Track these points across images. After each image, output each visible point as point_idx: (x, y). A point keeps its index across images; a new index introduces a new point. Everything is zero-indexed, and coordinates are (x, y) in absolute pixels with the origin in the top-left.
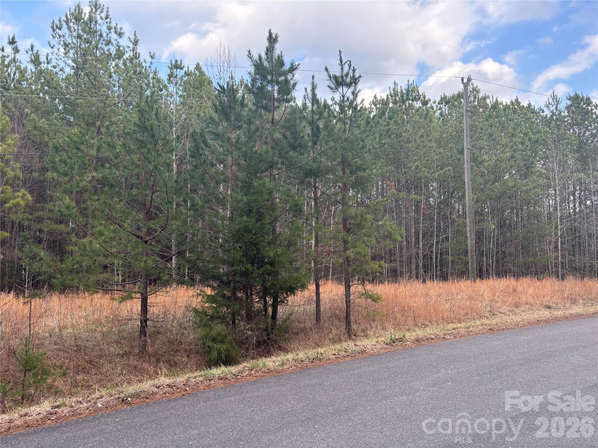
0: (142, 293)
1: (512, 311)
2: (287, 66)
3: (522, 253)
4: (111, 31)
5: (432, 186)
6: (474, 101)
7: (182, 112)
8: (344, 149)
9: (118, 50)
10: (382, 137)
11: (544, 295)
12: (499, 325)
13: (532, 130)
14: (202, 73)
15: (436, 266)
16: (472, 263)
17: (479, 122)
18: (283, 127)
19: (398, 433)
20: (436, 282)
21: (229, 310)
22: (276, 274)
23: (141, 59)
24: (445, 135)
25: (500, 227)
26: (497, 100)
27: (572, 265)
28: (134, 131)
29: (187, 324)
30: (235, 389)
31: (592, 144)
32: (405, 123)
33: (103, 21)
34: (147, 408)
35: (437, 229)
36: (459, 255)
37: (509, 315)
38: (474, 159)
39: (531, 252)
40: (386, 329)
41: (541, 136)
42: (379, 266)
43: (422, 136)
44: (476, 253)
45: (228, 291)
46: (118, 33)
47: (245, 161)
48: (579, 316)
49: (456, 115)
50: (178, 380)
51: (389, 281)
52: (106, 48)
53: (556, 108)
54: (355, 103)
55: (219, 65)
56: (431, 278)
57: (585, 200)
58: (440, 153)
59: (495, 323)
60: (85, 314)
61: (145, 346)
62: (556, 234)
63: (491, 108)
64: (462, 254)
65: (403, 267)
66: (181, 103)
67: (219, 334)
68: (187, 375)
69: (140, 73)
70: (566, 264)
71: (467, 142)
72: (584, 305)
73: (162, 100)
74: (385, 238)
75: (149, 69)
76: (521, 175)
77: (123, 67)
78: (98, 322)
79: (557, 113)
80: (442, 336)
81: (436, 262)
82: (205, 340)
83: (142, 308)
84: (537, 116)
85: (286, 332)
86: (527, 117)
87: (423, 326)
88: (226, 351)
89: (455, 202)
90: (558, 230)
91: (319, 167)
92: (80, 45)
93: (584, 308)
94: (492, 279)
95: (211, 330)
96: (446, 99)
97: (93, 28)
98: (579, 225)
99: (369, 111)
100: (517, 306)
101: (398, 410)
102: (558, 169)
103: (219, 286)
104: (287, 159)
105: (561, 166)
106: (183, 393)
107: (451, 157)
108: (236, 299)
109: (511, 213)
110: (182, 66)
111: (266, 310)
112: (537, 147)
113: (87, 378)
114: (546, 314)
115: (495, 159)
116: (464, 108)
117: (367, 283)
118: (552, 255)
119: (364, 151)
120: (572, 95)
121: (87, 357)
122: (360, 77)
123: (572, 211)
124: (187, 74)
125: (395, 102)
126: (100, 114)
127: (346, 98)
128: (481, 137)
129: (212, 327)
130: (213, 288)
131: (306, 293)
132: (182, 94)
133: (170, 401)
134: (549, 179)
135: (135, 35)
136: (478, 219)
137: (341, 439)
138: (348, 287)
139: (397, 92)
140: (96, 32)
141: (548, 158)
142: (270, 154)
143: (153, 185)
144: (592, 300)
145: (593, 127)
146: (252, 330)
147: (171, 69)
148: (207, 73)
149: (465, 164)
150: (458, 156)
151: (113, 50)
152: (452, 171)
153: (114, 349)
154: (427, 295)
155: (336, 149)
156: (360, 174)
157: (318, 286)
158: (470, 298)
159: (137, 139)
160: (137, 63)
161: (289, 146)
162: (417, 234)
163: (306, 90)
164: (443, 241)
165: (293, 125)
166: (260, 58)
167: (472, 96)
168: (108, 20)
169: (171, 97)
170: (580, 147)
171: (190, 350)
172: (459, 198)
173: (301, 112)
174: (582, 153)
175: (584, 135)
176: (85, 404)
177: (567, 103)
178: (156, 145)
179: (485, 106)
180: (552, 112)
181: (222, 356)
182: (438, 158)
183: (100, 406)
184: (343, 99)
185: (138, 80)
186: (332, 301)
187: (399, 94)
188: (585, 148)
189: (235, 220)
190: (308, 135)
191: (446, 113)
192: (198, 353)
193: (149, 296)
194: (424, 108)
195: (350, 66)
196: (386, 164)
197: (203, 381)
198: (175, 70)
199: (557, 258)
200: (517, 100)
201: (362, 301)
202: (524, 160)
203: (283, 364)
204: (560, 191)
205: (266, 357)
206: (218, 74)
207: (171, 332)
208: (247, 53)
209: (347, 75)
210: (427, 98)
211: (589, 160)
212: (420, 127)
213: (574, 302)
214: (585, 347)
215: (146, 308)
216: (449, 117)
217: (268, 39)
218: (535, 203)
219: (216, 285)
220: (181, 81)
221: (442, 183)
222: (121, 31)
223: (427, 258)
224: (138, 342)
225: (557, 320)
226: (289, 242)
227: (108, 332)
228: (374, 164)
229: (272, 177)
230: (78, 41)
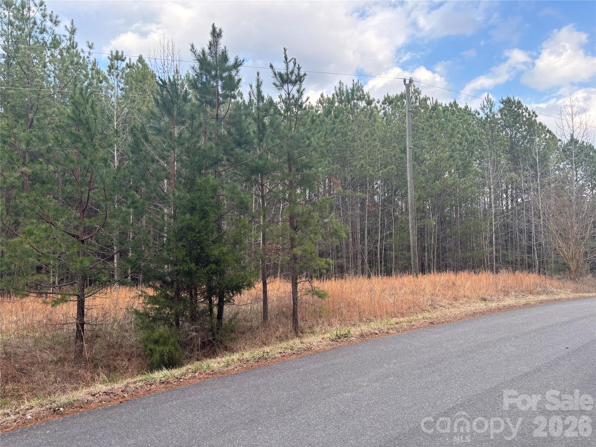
0: (78, 295)
1: (451, 304)
2: (231, 62)
3: (461, 248)
4: (46, 19)
5: (377, 184)
6: (416, 102)
7: (123, 106)
8: (289, 146)
9: (54, 39)
10: (327, 136)
11: (480, 288)
12: (439, 318)
13: (468, 131)
14: (145, 66)
15: (381, 262)
16: (414, 258)
17: (420, 122)
18: (228, 123)
19: (341, 430)
20: (380, 277)
21: (173, 311)
22: (222, 273)
23: (79, 48)
24: (388, 135)
25: (440, 224)
26: (436, 102)
27: (505, 259)
28: (68, 124)
29: (128, 326)
30: (177, 392)
31: (523, 145)
32: (351, 122)
33: (37, 8)
34: (80, 417)
35: (381, 225)
36: (403, 251)
37: (449, 308)
38: (416, 158)
39: (469, 248)
40: (332, 325)
41: (477, 137)
42: (326, 262)
43: (367, 135)
44: (418, 248)
45: (171, 292)
46: (54, 21)
47: (189, 157)
48: (511, 308)
49: (399, 116)
50: (116, 386)
51: (335, 277)
52: (40, 37)
53: (491, 110)
54: (300, 101)
55: (162, 58)
56: (375, 273)
57: (516, 198)
58: (384, 152)
59: (435, 316)
60: (15, 318)
61: (81, 351)
62: (491, 230)
63: (432, 109)
64: (405, 250)
65: (349, 263)
66: (123, 96)
67: (161, 336)
68: (127, 381)
69: (77, 63)
70: (499, 258)
71: (409, 142)
72: (516, 296)
73: (102, 92)
74: (332, 235)
75: (87, 59)
76: (459, 174)
77: (59, 57)
78: (31, 327)
79: (491, 116)
80: (386, 331)
81: (381, 258)
82: (146, 343)
83: (78, 311)
84: (473, 118)
85: (232, 331)
86: (464, 118)
87: (368, 321)
88: (169, 353)
89: (399, 199)
90: (492, 226)
91: (265, 164)
92: (12, 32)
93: (515, 300)
94: (433, 274)
95: (153, 333)
96: (390, 99)
97: (26, 15)
98: (511, 222)
99: (316, 110)
100: (456, 299)
101: (342, 407)
102: (492, 169)
103: (161, 286)
104: (232, 155)
105: (495, 165)
106: (121, 400)
107: (395, 156)
108: (180, 299)
109: (450, 210)
110: (124, 58)
111: (211, 310)
112: (473, 148)
113: (17, 388)
114: (482, 306)
115: (435, 158)
116: (407, 108)
117: (315, 280)
118: (487, 249)
119: (311, 148)
120: (505, 98)
121: (17, 365)
122: (305, 75)
123: (504, 208)
124: (129, 66)
125: (341, 102)
126: (32, 106)
127: (291, 96)
128: (422, 136)
129: (154, 329)
130: (156, 289)
131: (253, 291)
132: (123, 87)
133: (106, 409)
134: (485, 178)
135: (72, 24)
136: (420, 216)
137: (284, 440)
138: (295, 285)
139: (343, 91)
140: (29, 18)
141: (483, 158)
142: (214, 150)
143: (90, 182)
144: (522, 291)
145: (524, 129)
146: (197, 331)
147: (111, 60)
148: (150, 66)
149: (408, 163)
150: (400, 155)
151: (49, 39)
152: (395, 169)
153: (48, 356)
154: (371, 290)
155: (282, 147)
156: (306, 171)
157: (265, 285)
158: (412, 293)
159: (70, 133)
160: (74, 52)
161: (234, 142)
162: (362, 230)
163: (251, 86)
164: (387, 237)
165: (238, 122)
166: (203, 53)
167: (413, 97)
168: (43, 7)
169: (112, 90)
170: (512, 148)
171: (132, 353)
172: (402, 196)
173: (247, 107)
174: (513, 154)
175: (515, 136)
176: (12, 416)
177: (500, 107)
178: (92, 140)
179: (426, 107)
180: (487, 114)
181: (164, 359)
182: (382, 157)
183: (29, 417)
184: (289, 97)
185: (76, 71)
186: (280, 299)
187: (345, 93)
188: (516, 149)
189: (178, 218)
190: (254, 132)
191: (389, 113)
192: (140, 355)
193: (86, 299)
194: (369, 107)
195: (295, 64)
196: (332, 162)
197: (143, 386)
198: (116, 61)
199: (492, 253)
200: (455, 103)
201: (309, 298)
202: (461, 160)
203: (228, 365)
204: (495, 190)
205: (210, 358)
206: (162, 68)
207: (111, 334)
208: (190, 47)
209: (292, 73)
210: (371, 98)
211: (520, 160)
212: (365, 127)
213: (507, 294)
214: (516, 337)
215: (83, 311)
216: (393, 117)
217: (212, 33)
218: (472, 201)
219: (158, 285)
220: (122, 73)
221: (386, 181)
222: (57, 20)
223: (372, 254)
224: (74, 347)
225: (491, 311)
226: (235, 240)
227: (41, 337)
228: (320, 162)
229: (218, 174)
230: (9, 28)
